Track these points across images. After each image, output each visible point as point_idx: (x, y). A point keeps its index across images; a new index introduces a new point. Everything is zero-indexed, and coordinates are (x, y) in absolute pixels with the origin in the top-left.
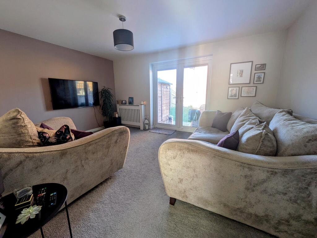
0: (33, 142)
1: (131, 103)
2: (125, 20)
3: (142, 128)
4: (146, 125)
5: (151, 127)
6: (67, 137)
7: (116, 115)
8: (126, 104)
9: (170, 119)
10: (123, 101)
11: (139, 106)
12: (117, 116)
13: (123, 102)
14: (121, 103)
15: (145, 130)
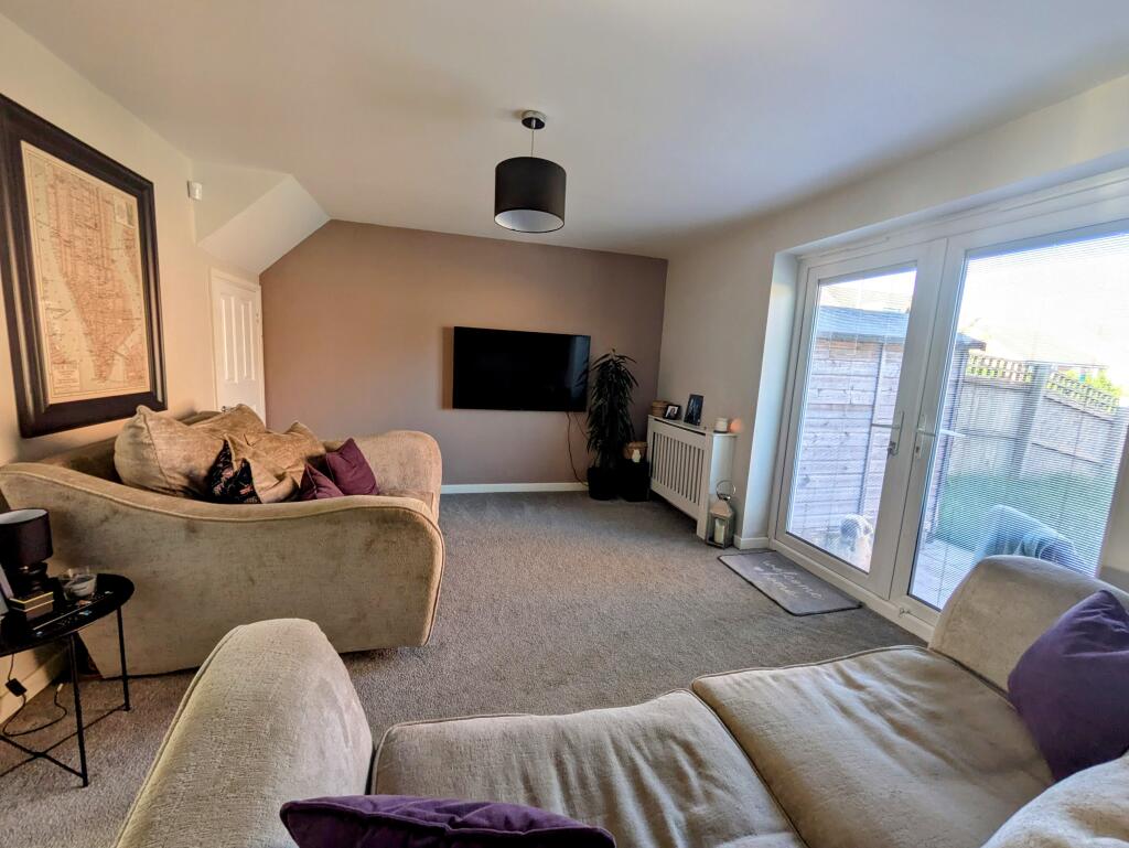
0: (167, 482)
1: (693, 418)
2: (540, 125)
3: (701, 532)
4: (717, 524)
5: (745, 538)
6: (243, 492)
7: (631, 454)
8: (674, 419)
9: (848, 530)
10: (670, 408)
11: (703, 434)
12: (636, 457)
13: (669, 411)
14: (661, 412)
15: (711, 542)
